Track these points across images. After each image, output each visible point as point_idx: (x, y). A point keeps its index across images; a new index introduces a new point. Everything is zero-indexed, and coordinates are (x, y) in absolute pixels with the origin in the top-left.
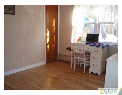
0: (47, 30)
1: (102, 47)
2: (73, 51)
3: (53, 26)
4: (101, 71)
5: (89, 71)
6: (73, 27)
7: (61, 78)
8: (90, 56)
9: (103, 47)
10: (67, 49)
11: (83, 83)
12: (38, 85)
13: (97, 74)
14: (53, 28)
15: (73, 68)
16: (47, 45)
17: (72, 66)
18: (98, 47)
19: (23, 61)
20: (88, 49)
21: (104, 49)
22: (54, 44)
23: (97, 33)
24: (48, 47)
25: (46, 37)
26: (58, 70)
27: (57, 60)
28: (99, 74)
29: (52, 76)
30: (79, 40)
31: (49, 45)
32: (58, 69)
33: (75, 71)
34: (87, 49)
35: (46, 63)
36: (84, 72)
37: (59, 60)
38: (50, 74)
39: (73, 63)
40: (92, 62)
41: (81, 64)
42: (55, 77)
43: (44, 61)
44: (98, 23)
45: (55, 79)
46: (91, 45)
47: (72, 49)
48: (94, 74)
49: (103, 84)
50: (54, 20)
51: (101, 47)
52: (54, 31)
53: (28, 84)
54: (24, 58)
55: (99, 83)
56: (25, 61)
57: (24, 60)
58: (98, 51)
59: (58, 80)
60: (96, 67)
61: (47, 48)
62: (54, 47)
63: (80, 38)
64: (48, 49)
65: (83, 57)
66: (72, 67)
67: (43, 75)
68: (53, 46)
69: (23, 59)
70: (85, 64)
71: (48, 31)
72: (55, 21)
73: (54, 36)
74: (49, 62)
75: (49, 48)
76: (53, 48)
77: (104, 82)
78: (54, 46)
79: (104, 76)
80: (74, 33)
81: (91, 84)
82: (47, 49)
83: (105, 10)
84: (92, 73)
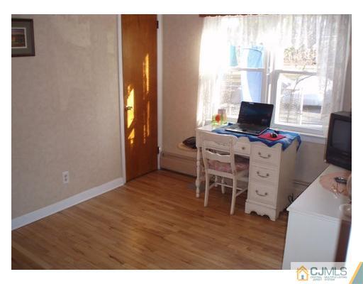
0: (129, 87)
1: (281, 145)
2: (201, 151)
3: (145, 76)
4: (276, 210)
5: (246, 207)
6: (201, 78)
7: (169, 232)
8: (248, 168)
9: (284, 147)
10: (184, 142)
11: (230, 246)
12: (111, 257)
13: (266, 217)
14: (146, 81)
15: (202, 197)
16: (127, 131)
17: (198, 190)
18: (270, 145)
19: (65, 182)
20: (243, 148)
21: (286, 150)
22: (148, 126)
23: (269, 103)
24: (132, 135)
25: (126, 110)
26: (160, 204)
27: (157, 170)
28: (273, 215)
29: (145, 224)
30: (218, 118)
31: (133, 131)
32: (162, 202)
33: (208, 206)
34: (241, 149)
35: (127, 182)
36: (232, 212)
37: (162, 169)
38: (141, 220)
39: (203, 184)
40: (253, 186)
41: (223, 186)
42: (154, 229)
43: (122, 177)
44: (271, 71)
45: (153, 234)
46: (252, 140)
47: (197, 145)
48: (260, 216)
49: (282, 248)
50: (147, 58)
51: (278, 146)
52: (148, 90)
53: (83, 254)
54: (66, 176)
55: (270, 244)
56: (68, 182)
57: (66, 180)
58: (269, 156)
59: (162, 238)
60: (265, 198)
61: (130, 140)
62: (148, 134)
63: (222, 111)
64: (132, 142)
65: (230, 172)
66: (198, 195)
67: (122, 221)
68: (146, 132)
69: (64, 179)
70: (234, 188)
71: (131, 91)
72: (149, 60)
73: (147, 104)
74: (134, 179)
75: (135, 139)
76: (146, 137)
77: (285, 242)
78: (147, 130)
79: (284, 222)
80: (206, 98)
81: (249, 249)
82: (127, 141)
83: (293, 36)
84: (253, 213)
